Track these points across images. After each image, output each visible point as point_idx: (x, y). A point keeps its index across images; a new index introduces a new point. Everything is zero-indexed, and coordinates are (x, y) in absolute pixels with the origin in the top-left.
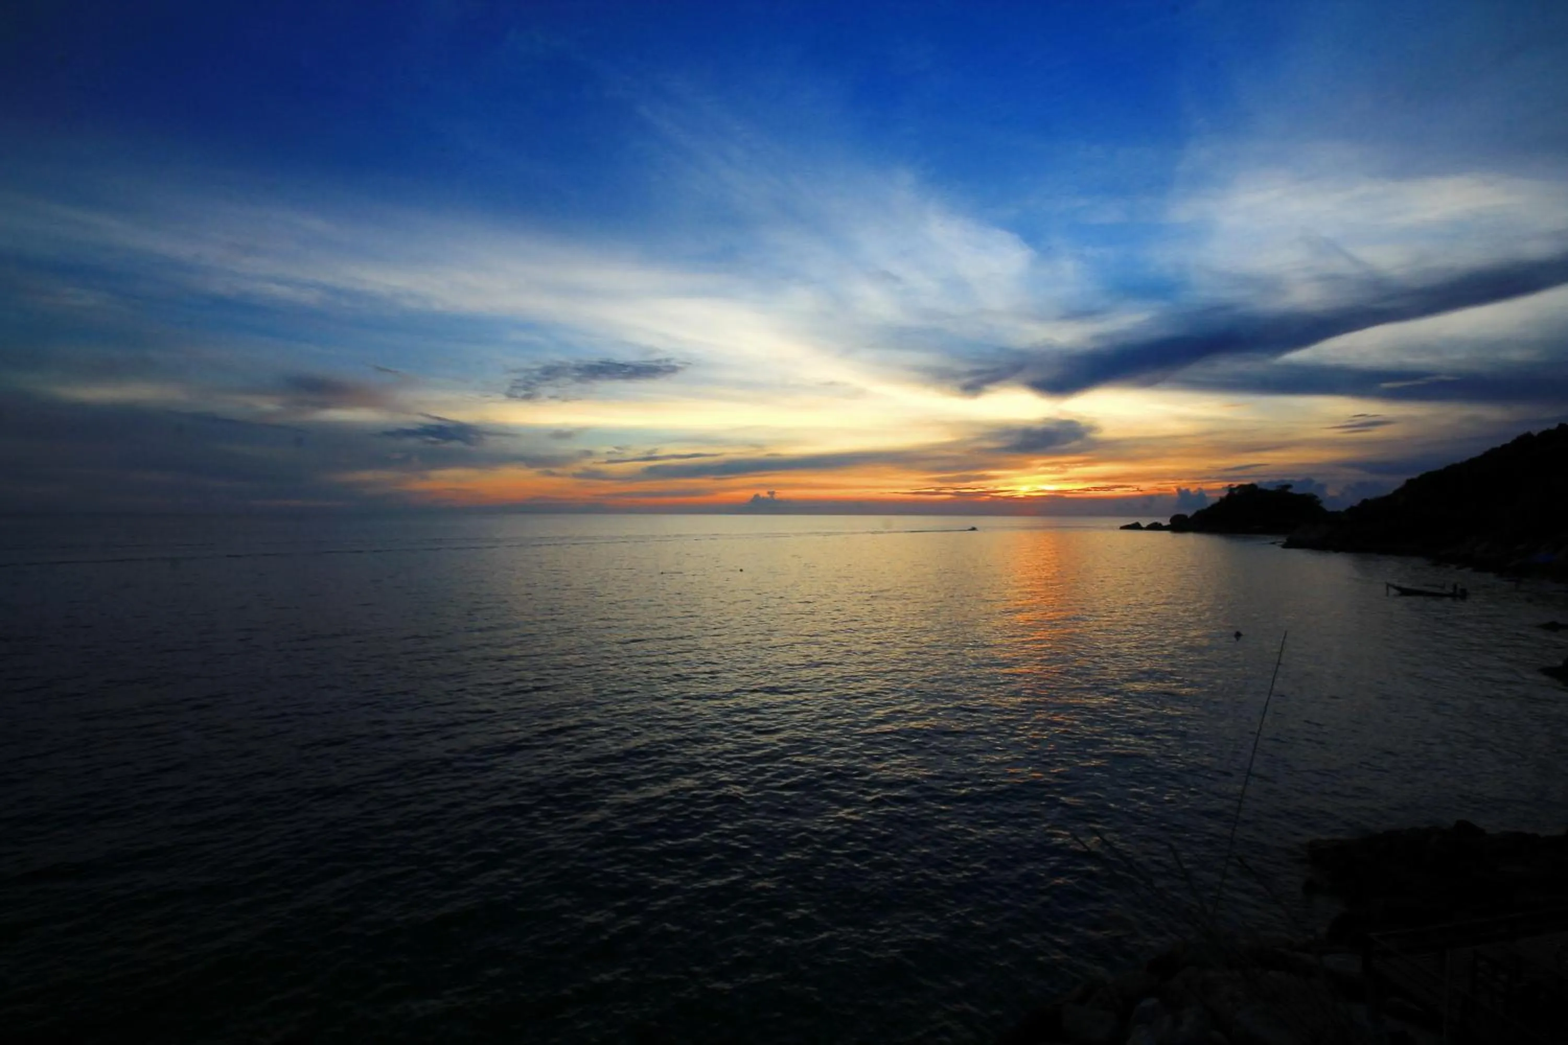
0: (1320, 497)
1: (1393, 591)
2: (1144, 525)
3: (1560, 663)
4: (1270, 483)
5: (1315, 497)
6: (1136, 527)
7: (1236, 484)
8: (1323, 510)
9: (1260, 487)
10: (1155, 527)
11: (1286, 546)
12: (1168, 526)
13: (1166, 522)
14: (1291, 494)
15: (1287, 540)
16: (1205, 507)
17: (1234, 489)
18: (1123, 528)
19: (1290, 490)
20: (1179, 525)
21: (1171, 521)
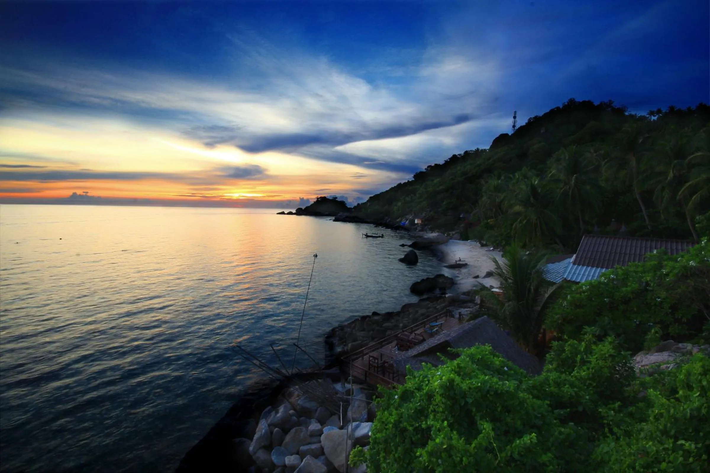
0: (346, 202)
1: (364, 236)
2: (286, 212)
3: (403, 257)
4: (331, 196)
5: (345, 202)
6: (283, 213)
7: (319, 196)
8: (347, 207)
9: (327, 198)
10: (290, 213)
11: (334, 221)
12: (295, 213)
13: (294, 211)
14: (337, 201)
15: (335, 218)
16: (309, 205)
17: (319, 198)
18: (278, 214)
19: (337, 199)
20: (300, 212)
21: (296, 211)
